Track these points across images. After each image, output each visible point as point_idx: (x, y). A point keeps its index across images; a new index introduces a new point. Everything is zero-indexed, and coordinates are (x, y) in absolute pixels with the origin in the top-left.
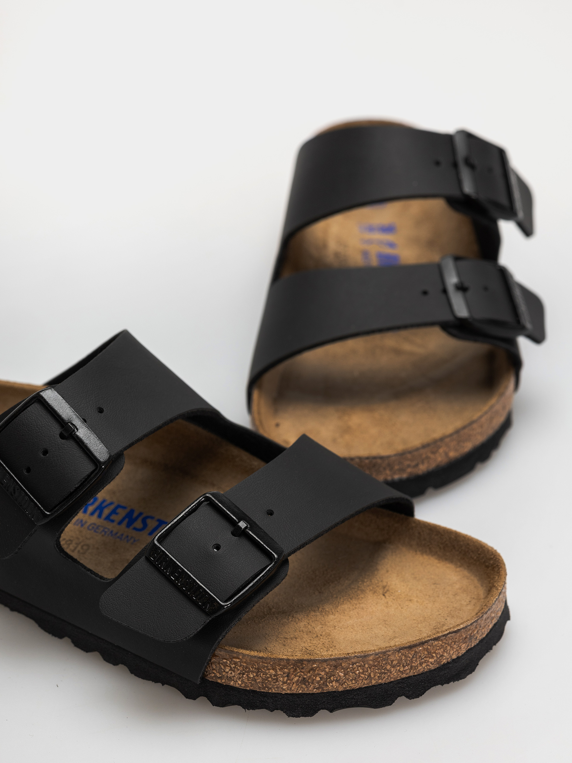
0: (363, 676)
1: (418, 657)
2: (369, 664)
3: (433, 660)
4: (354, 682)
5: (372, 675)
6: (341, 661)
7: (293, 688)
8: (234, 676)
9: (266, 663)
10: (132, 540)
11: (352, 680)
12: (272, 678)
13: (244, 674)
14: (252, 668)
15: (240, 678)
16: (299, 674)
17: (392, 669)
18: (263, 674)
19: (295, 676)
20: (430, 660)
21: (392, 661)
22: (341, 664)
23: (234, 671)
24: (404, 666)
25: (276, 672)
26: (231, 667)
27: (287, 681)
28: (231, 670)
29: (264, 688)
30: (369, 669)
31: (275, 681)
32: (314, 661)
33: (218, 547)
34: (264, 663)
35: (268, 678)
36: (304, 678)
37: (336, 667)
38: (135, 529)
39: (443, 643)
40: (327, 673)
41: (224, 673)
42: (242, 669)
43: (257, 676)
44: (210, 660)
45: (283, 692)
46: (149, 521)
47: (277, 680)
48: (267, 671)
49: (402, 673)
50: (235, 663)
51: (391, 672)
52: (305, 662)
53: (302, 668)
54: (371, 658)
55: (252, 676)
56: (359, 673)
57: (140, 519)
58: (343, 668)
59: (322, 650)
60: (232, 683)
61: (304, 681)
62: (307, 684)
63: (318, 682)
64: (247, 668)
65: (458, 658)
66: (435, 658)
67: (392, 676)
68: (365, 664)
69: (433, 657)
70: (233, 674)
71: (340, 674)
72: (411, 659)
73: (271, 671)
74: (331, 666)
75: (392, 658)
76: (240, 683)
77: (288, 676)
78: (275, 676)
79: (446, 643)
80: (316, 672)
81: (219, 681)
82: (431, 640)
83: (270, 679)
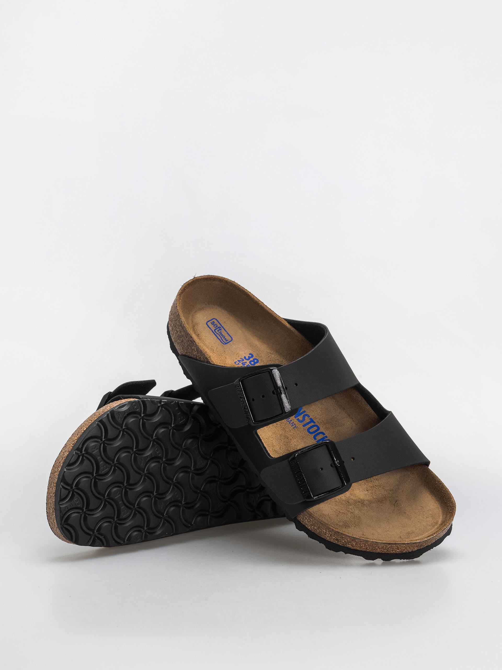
0: (364, 547)
1: (392, 548)
2: (368, 544)
3: (399, 551)
4: (359, 548)
5: (368, 548)
6: (356, 539)
7: (331, 540)
8: (308, 524)
9: (323, 527)
10: (294, 426)
11: (358, 547)
12: (324, 533)
13: (312, 526)
14: (317, 525)
15: (310, 526)
16: (335, 537)
17: (378, 549)
18: (320, 530)
19: (334, 536)
20: (398, 550)
21: (379, 547)
22: (355, 540)
23: (309, 523)
24: (384, 549)
25: (326, 531)
26: (308, 520)
27: (330, 536)
28: (308, 521)
29: (319, 535)
30: (367, 546)
31: (324, 534)
32: (344, 535)
33: (322, 469)
34: (322, 526)
35: (322, 532)
36: (338, 539)
37: (353, 540)
38: (298, 419)
39: (406, 546)
40: (348, 541)
41: (304, 521)
42: (312, 523)
43: (318, 529)
44: (301, 513)
45: (327, 539)
46: (306, 417)
47: (325, 535)
48: (322, 530)
49: (382, 551)
50: (310, 520)
51: (377, 550)
52: (340, 533)
53: (338, 535)
54: (370, 542)
55: (315, 528)
56: (363, 546)
57: (302, 416)
58: (356, 542)
59: (352, 525)
60: (306, 526)
61: (337, 540)
62: (338, 541)
63: (343, 542)
64: (314, 524)
65: (412, 552)
66: (400, 550)
67: (377, 551)
68: (366, 544)
69: (399, 550)
70: (308, 523)
71: (354, 543)
72: (389, 548)
73: (324, 530)
74: (351, 539)
75: (380, 545)
76: (310, 528)
77: (331, 535)
78: (325, 532)
79: (407, 546)
80: (343, 539)
81: (301, 522)
82: (400, 544)
83: (323, 533)
